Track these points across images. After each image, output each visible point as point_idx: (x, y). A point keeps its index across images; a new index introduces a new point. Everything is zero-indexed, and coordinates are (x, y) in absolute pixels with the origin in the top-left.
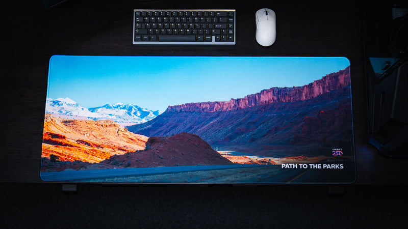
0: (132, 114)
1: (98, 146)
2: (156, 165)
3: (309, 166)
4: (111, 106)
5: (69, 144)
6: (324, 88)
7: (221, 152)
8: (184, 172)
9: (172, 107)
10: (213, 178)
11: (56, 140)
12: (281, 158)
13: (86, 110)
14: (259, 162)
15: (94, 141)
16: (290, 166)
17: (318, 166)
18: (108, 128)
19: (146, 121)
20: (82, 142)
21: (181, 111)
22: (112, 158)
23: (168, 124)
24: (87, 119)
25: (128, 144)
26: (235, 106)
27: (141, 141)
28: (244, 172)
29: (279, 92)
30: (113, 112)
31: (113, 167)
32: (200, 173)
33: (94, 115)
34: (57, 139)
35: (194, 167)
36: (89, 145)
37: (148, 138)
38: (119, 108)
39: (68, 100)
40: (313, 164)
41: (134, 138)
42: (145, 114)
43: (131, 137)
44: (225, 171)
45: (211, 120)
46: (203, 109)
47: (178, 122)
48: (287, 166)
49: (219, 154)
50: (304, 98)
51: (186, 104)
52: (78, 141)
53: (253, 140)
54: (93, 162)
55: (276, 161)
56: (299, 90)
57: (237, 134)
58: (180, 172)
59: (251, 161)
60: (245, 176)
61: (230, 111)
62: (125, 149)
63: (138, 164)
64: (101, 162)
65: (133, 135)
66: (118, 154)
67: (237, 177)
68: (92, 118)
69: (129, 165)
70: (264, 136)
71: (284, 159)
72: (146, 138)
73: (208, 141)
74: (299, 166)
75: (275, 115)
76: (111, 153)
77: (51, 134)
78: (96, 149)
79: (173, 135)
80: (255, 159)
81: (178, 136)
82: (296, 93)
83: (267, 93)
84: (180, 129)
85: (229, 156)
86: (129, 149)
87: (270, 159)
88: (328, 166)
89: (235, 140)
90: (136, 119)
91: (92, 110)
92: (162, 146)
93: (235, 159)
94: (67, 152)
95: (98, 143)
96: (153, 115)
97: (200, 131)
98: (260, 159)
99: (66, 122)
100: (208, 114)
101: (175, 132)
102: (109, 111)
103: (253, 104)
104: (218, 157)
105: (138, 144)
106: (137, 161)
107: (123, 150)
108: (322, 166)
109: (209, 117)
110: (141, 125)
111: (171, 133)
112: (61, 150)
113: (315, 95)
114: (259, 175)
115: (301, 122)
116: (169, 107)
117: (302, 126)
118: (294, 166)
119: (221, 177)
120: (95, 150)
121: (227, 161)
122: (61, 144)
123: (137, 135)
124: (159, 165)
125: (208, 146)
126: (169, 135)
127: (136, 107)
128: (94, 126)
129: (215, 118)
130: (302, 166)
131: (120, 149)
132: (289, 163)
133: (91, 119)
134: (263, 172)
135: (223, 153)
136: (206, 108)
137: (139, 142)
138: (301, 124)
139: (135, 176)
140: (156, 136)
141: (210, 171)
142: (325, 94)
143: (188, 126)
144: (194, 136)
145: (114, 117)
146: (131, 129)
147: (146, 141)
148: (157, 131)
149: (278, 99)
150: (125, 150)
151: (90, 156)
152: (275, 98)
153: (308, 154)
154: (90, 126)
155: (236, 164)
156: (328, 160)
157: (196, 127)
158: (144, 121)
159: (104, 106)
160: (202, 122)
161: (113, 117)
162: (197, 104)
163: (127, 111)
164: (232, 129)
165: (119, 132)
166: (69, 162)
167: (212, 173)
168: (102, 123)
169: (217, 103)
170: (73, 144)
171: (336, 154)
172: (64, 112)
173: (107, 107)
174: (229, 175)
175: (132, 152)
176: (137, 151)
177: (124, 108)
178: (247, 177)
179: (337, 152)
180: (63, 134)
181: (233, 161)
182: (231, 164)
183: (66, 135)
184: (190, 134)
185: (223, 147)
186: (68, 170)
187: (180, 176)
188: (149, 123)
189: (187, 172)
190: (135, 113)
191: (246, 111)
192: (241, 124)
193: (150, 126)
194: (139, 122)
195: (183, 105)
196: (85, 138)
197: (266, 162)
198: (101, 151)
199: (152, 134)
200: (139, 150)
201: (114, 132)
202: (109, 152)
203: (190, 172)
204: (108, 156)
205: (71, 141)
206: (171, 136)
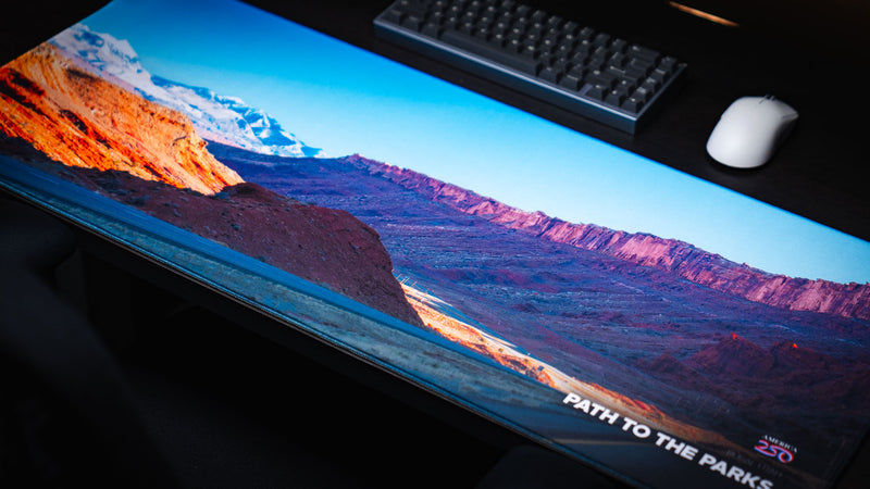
0: (250, 129)
1: (100, 138)
2: (207, 234)
3: (654, 437)
4: (213, 94)
5: (40, 106)
8: (268, 279)
9: (361, 158)
10: (336, 327)
11: (22, 92)
12: (577, 378)
13: (147, 75)
14: (505, 358)
15: (102, 128)
16: (591, 408)
18: (162, 125)
20: (73, 116)
21: (379, 175)
23: (318, 181)
24: (131, 90)
25: (177, 169)
26: (536, 227)
27: (220, 178)
28: (439, 356)
29: (688, 257)
31: (96, 189)
32: (308, 301)
33: (155, 91)
35: (305, 283)
36: (83, 127)
37: (240, 180)
38: (228, 105)
40: (672, 437)
41: (206, 167)
42: (277, 138)
43: (200, 159)
44: (382, 328)
45: (443, 223)
46: (442, 196)
47: (351, 189)
48: (585, 406)
49: (402, 291)
50: (759, 297)
52: (65, 111)
53: (527, 308)
54: (57, 157)
55: (556, 378)
56: (755, 278)
57: (493, 278)
58: (254, 274)
59: (482, 347)
60: (435, 366)
61: (515, 230)
62: (163, 173)
63: (162, 211)
64: (76, 168)
65: (209, 160)
68: (143, 93)
71: (588, 388)
72: (233, 178)
73: (396, 255)
74: (622, 423)
75: (639, 291)
76: (121, 164)
77: (17, 74)
78: (92, 142)
79: (312, 204)
80: (497, 346)
81: (325, 211)
82: (743, 278)
83: (653, 242)
85: (426, 307)
87: (541, 368)
88: (721, 467)
89: (472, 286)
92: (262, 209)
93: (432, 319)
94: (19, 116)
95: (108, 135)
96: (300, 151)
97: (393, 229)
98: (511, 353)
99: (72, 73)
100: (446, 209)
101: (323, 201)
102: (198, 100)
103: (591, 246)
104: (394, 295)
105: (206, 180)
106: (166, 205)
107: (154, 172)
108: (698, 457)
109: (442, 215)
110: (250, 154)
111: (311, 198)
113: (800, 307)
114: (476, 383)
115: (707, 337)
116: (356, 155)
117: (705, 347)
118: (605, 415)
119: (363, 335)
120: (85, 143)
121: (410, 315)
124: (216, 237)
125: (386, 264)
126: (303, 200)
128: (134, 106)
129: (460, 224)
130: (632, 426)
131: (148, 167)
132: (593, 400)
133: (138, 94)
134: (496, 382)
135: (412, 292)
136: (452, 198)
137: (212, 177)
138: (704, 342)
139: (131, 227)
140: (265, 187)
141: (341, 311)
142: (829, 316)
143: (371, 207)
144: (366, 229)
145: (197, 114)
149: (676, 266)
150: (159, 176)
151: (64, 146)
152: (669, 262)
153: (679, 412)
154: (122, 102)
155: (428, 329)
156: (728, 453)
158: (266, 150)
159: (195, 88)
160: (414, 215)
162: (434, 180)
163: (242, 118)
164: (485, 263)
165: (183, 141)
167: (343, 316)
168: (159, 110)
169: (492, 202)
170: (48, 112)
171: (768, 450)
173: (204, 93)
174: (390, 343)
175: (171, 186)
176: (186, 190)
177: (239, 111)
178: (437, 371)
180: (45, 87)
181: (426, 321)
182: (415, 325)
183: (48, 91)
184: (358, 222)
185: (426, 278)
187: (249, 281)
188: (275, 158)
189: (276, 282)
190: (256, 129)
191: (558, 249)
192: (522, 264)
193: (268, 164)
194: (249, 147)
195: (394, 167)
196: (86, 116)
197: (524, 368)
198: (97, 150)
199: (257, 179)
200: (194, 189)
201: (169, 137)
202: (115, 159)
203: (285, 289)
204: (105, 166)
205: (48, 105)
206: (304, 203)
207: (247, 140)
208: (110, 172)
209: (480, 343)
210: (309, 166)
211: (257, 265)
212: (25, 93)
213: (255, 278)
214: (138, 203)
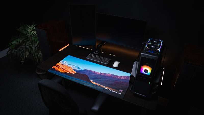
1: (65, 70)
2: (74, 77)
3: (111, 91)
6: (124, 78)
10: (85, 84)
11: (58, 66)
20: (62, 68)
24: (67, 65)
25: (71, 72)
28: (94, 86)
32: (83, 82)
35: (82, 80)
36: (63, 69)
39: (66, 62)
40: (113, 90)
42: (79, 68)
48: (106, 89)
50: (118, 78)
53: (100, 81)
54: (61, 72)
55: (103, 86)
56: (118, 76)
57: (97, 78)
61: (99, 74)
63: (70, 76)
64: (63, 73)
65: (73, 71)
67: (91, 86)
70: (103, 81)
71: (106, 87)
72: (76, 72)
73: (89, 77)
74: (109, 90)
75: (109, 78)
80: (98, 84)
81: (83, 74)
84: (85, 73)
91: (69, 65)
92: (78, 75)
93: (93, 83)
97: (89, 75)
99: (62, 64)
101: (83, 73)
102: (72, 66)
103: (105, 75)
104: (89, 81)
105: (74, 73)
108: (115, 92)
110: (77, 70)
112: (57, 68)
113: (122, 78)
115: (115, 82)
116: (85, 69)
119: (87, 84)
121: (91, 82)
122: (58, 67)
125: (89, 78)
126: (81, 73)
131: (69, 72)
134: (98, 87)
135: (91, 80)
142: (124, 79)
143: (87, 73)
144: (87, 75)
146: (74, 70)
149: (112, 76)
153: (113, 88)
154: (66, 67)
158: (78, 69)
165: (71, 69)
166: (56, 70)
168: (69, 67)
173: (73, 65)
174: (89, 85)
176: (72, 74)
177: (76, 66)
185: (92, 79)
186: (55, 71)
187: (78, 81)
188: (79, 70)
189: (80, 81)
191: (102, 75)
192: (100, 77)
196: (63, 68)
197: (100, 86)
199: (78, 72)
202: (66, 71)
204: (65, 72)
205: (60, 67)
207: (77, 69)
208: (65, 73)
210: (82, 70)
211: (78, 79)
214: (68, 75)
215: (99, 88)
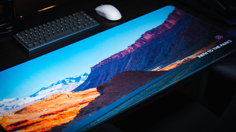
0: (69, 83)
2: (119, 98)
3: (213, 50)
4: (47, 87)
5: (35, 122)
6: (174, 20)
7: (155, 70)
8: (143, 91)
9: (93, 67)
10: (166, 83)
13: (28, 98)
14: (183, 62)
15: (54, 110)
16: (203, 55)
17: (218, 47)
18: (59, 98)
19: (84, 81)
20: (45, 115)
21: (102, 66)
22: (82, 111)
23: (101, 76)
24: (35, 102)
25: (84, 99)
26: (134, 48)
27: (92, 92)
28: (181, 71)
29: (152, 32)
30: (52, 89)
31: (88, 115)
32: (154, 86)
33: (38, 98)
34: (21, 125)
35: (147, 85)
36: (53, 114)
38: (54, 85)
39: (6, 100)
40: (214, 47)
41: (86, 93)
42: (78, 79)
43: (82, 94)
44: (169, 76)
45: (128, 60)
46: (116, 58)
47: (107, 71)
50: (170, 27)
51: (102, 61)
52: (41, 117)
53: (166, 56)
54: (68, 121)
55: (193, 57)
57: (153, 58)
58: (141, 92)
59: (178, 64)
60: (185, 72)
61: (134, 51)
62: (85, 102)
63: (105, 104)
64: (75, 118)
66: (83, 107)
67: (180, 75)
69: (99, 108)
70: (170, 51)
73: (139, 69)
74: (208, 52)
75: (163, 40)
76: (77, 109)
77: (11, 125)
79: (111, 78)
80: (178, 62)
81: (115, 77)
82: (162, 28)
83: (146, 35)
84: (113, 74)
85: (162, 69)
86: (88, 100)
87: (188, 58)
88: (224, 44)
89: (155, 61)
90: (75, 84)
91: (34, 95)
92: (111, 87)
93: (167, 68)
94: (38, 127)
95: (59, 109)
96: (85, 77)
97: (127, 68)
98: (182, 61)
99: (18, 112)
100: (122, 59)
101: (111, 76)
103: (144, 43)
104: (156, 73)
105: (92, 94)
106: (102, 103)
108: (220, 46)
109: (125, 60)
110: (82, 85)
112: (31, 129)
113: (174, 24)
116: (91, 68)
117: (185, 37)
118: (205, 54)
119: (170, 80)
120: (62, 114)
122: (28, 125)
123: (85, 91)
124: (121, 96)
125: (142, 72)
126: (109, 79)
127: (66, 78)
128: (45, 102)
129: (129, 58)
130: (210, 51)
131: (81, 104)
132: (200, 54)
133: (38, 101)
134: (192, 65)
138: (183, 37)
139: (111, 110)
140: (100, 85)
141: (160, 81)
143: (117, 70)
144: (126, 72)
147: (96, 90)
148: (98, 82)
151: (61, 119)
152: (154, 35)
154: (42, 105)
155: (171, 70)
156: (220, 42)
157: (122, 68)
158: (82, 82)
159: (42, 89)
160: (123, 64)
161: (55, 91)
162: (108, 58)
163: (63, 84)
164: (146, 58)
165: (70, 96)
167: (162, 81)
168: (50, 98)
169: (121, 52)
170: (39, 120)
172: (10, 108)
173: (44, 89)
174: (175, 76)
175: (93, 101)
176: (96, 98)
177: (58, 83)
179: (219, 37)
180: (24, 119)
181: (167, 70)
182: (168, 72)
183: (27, 119)
184: (123, 73)
187: (143, 94)
188: (87, 81)
189: (145, 89)
190: (70, 82)
191: (144, 47)
192: (148, 53)
193: (89, 83)
194: (79, 84)
195: (100, 63)
196: (45, 112)
197: (187, 60)
198: (67, 113)
201: (66, 98)
202: (74, 110)
203: (148, 88)
204: (76, 112)
205: (35, 120)
206: (111, 80)
209: (177, 64)
211: (137, 91)
212: (25, 124)
213: (142, 92)
215: (194, 63)
